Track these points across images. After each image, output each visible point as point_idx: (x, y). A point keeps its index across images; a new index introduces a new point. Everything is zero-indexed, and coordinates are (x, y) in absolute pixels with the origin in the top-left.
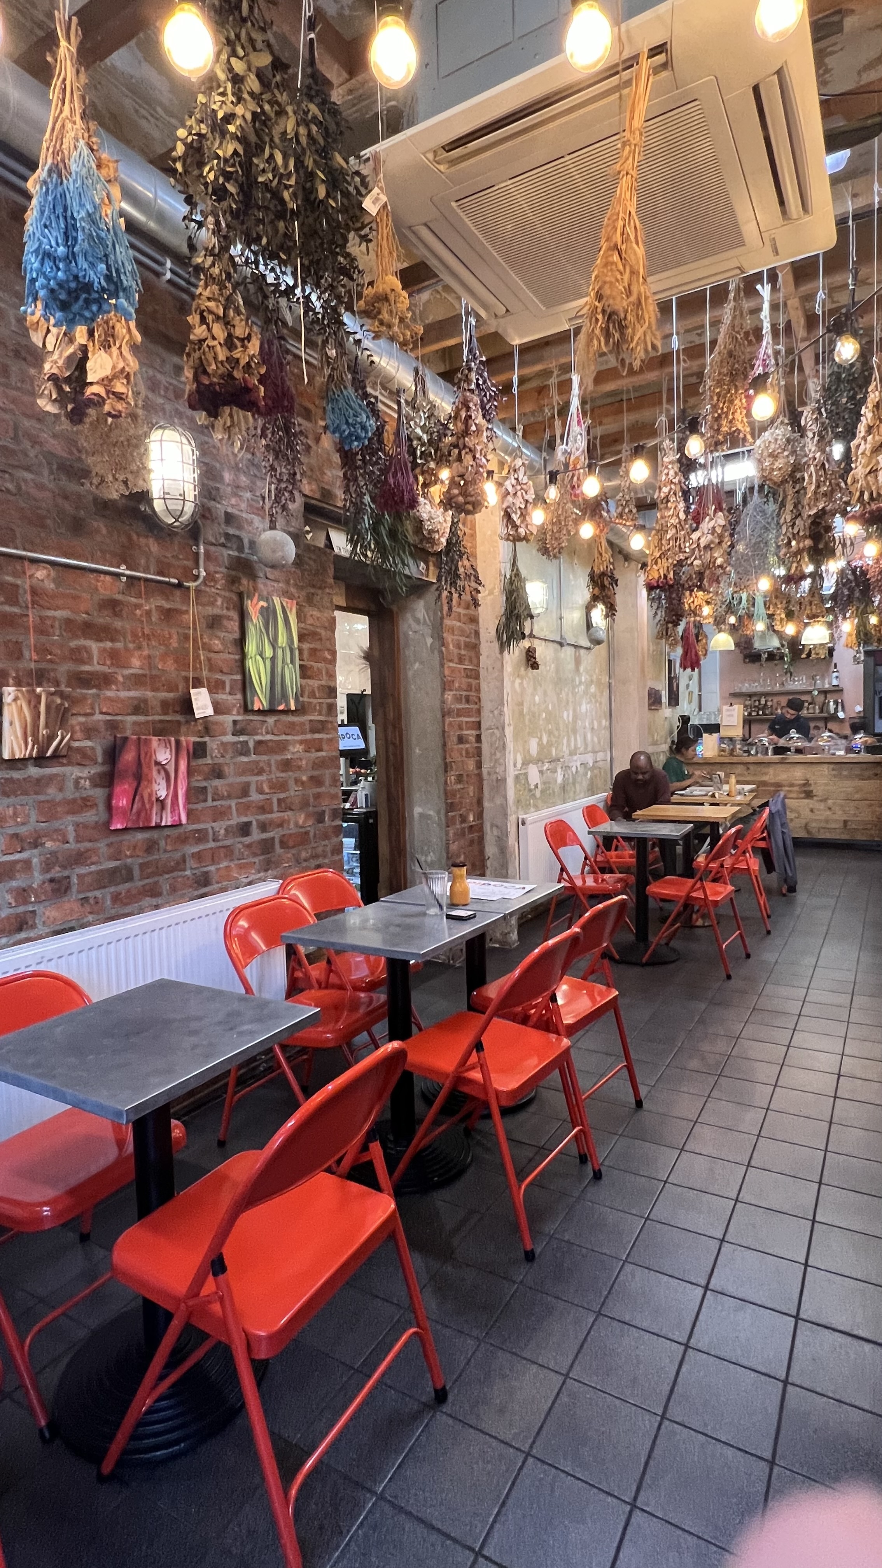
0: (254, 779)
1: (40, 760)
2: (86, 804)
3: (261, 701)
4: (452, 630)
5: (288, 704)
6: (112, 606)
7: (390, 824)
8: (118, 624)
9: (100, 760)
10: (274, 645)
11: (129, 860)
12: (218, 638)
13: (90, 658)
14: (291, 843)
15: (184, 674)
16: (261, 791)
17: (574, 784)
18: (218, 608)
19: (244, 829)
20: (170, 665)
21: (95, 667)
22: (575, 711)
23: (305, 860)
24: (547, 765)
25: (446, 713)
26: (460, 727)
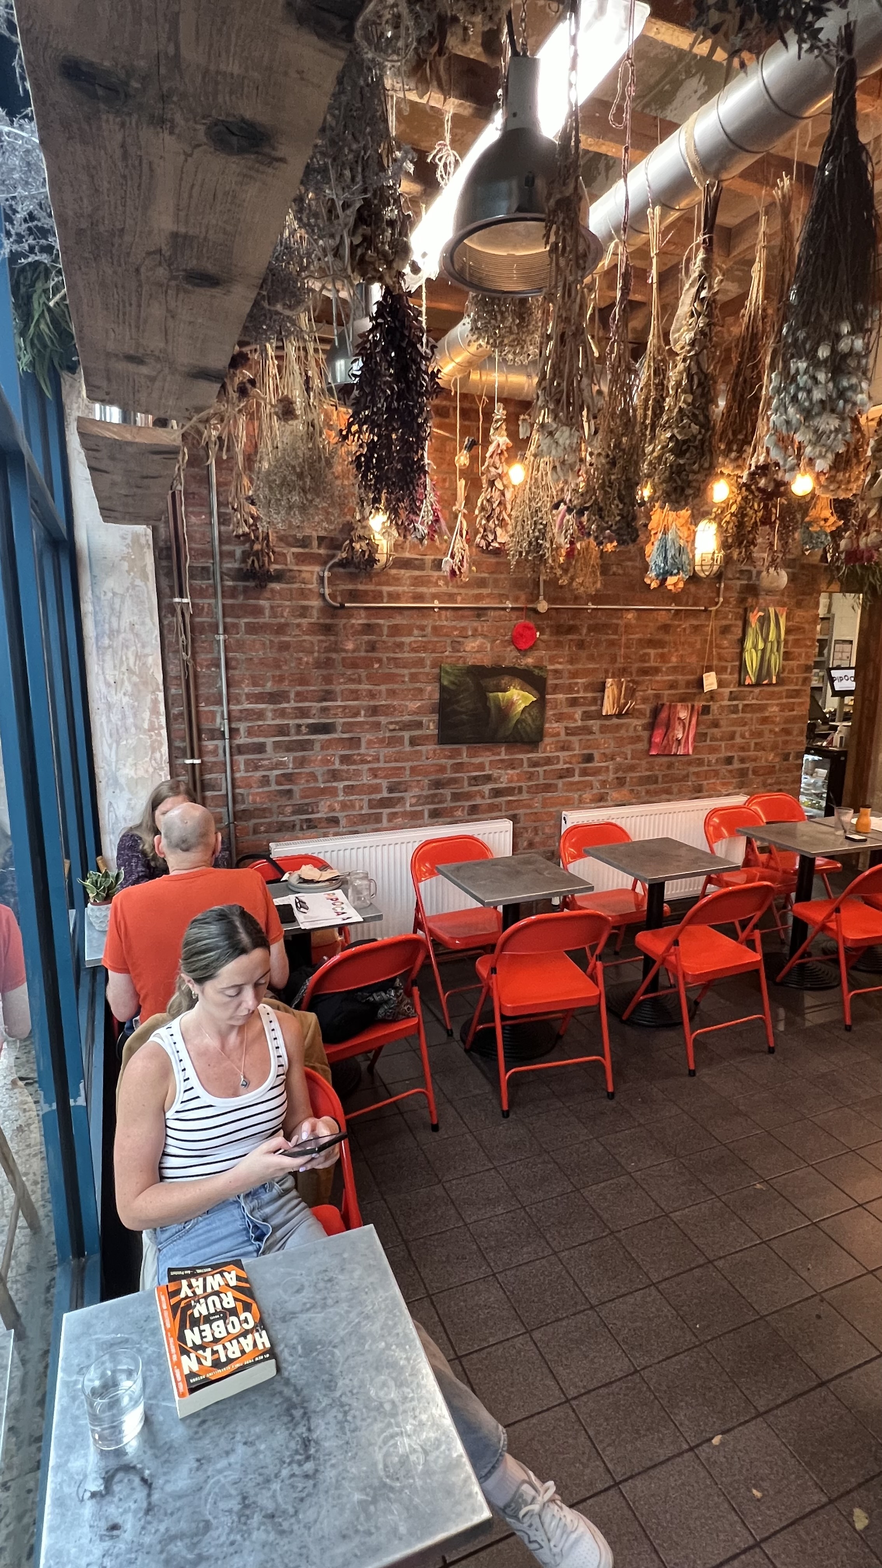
0: (739, 729)
1: (619, 715)
2: (638, 739)
3: (751, 679)
5: (771, 680)
6: (665, 628)
8: (667, 638)
9: (648, 715)
10: (765, 640)
11: (657, 772)
12: (727, 639)
13: (650, 659)
14: (761, 773)
15: (701, 664)
16: (743, 737)
18: (730, 619)
19: (729, 760)
20: (693, 660)
21: (652, 664)
23: (770, 785)
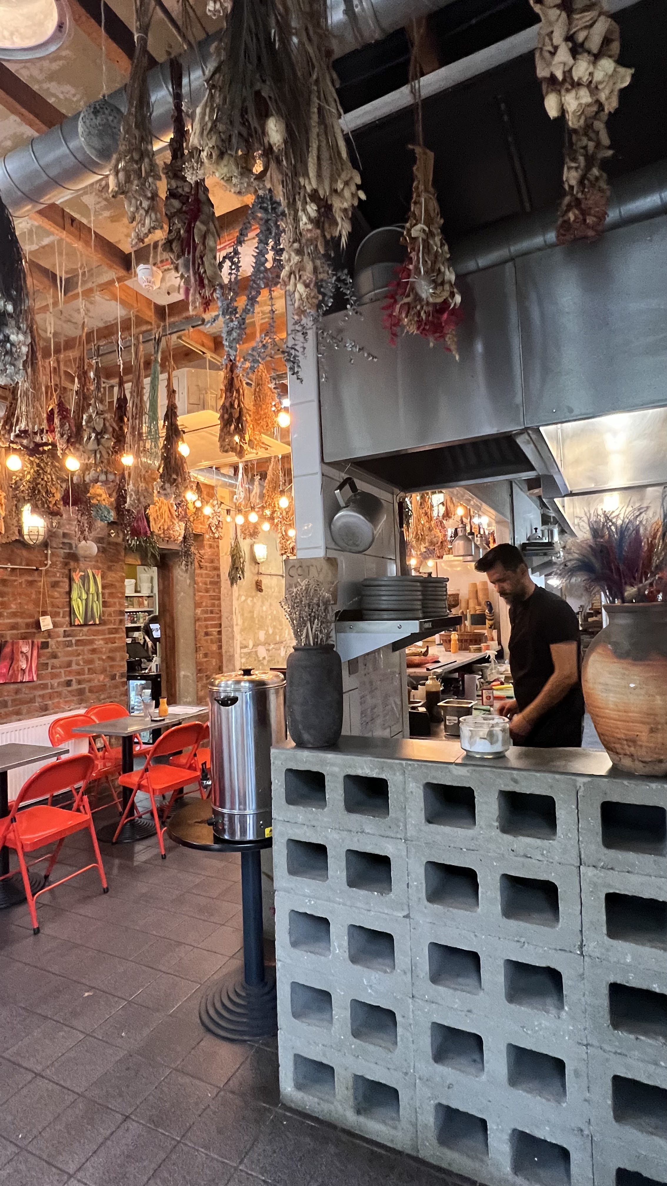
0: (74, 659)
3: (80, 620)
4: (201, 575)
5: (95, 621)
6: (3, 582)
7: (167, 682)
8: (6, 589)
10: (87, 592)
12: (57, 592)
14: (95, 690)
15: (38, 610)
16: (78, 664)
18: (58, 577)
19: (69, 683)
23: (104, 699)
24: (272, 646)
25: (197, 620)
26: (207, 627)
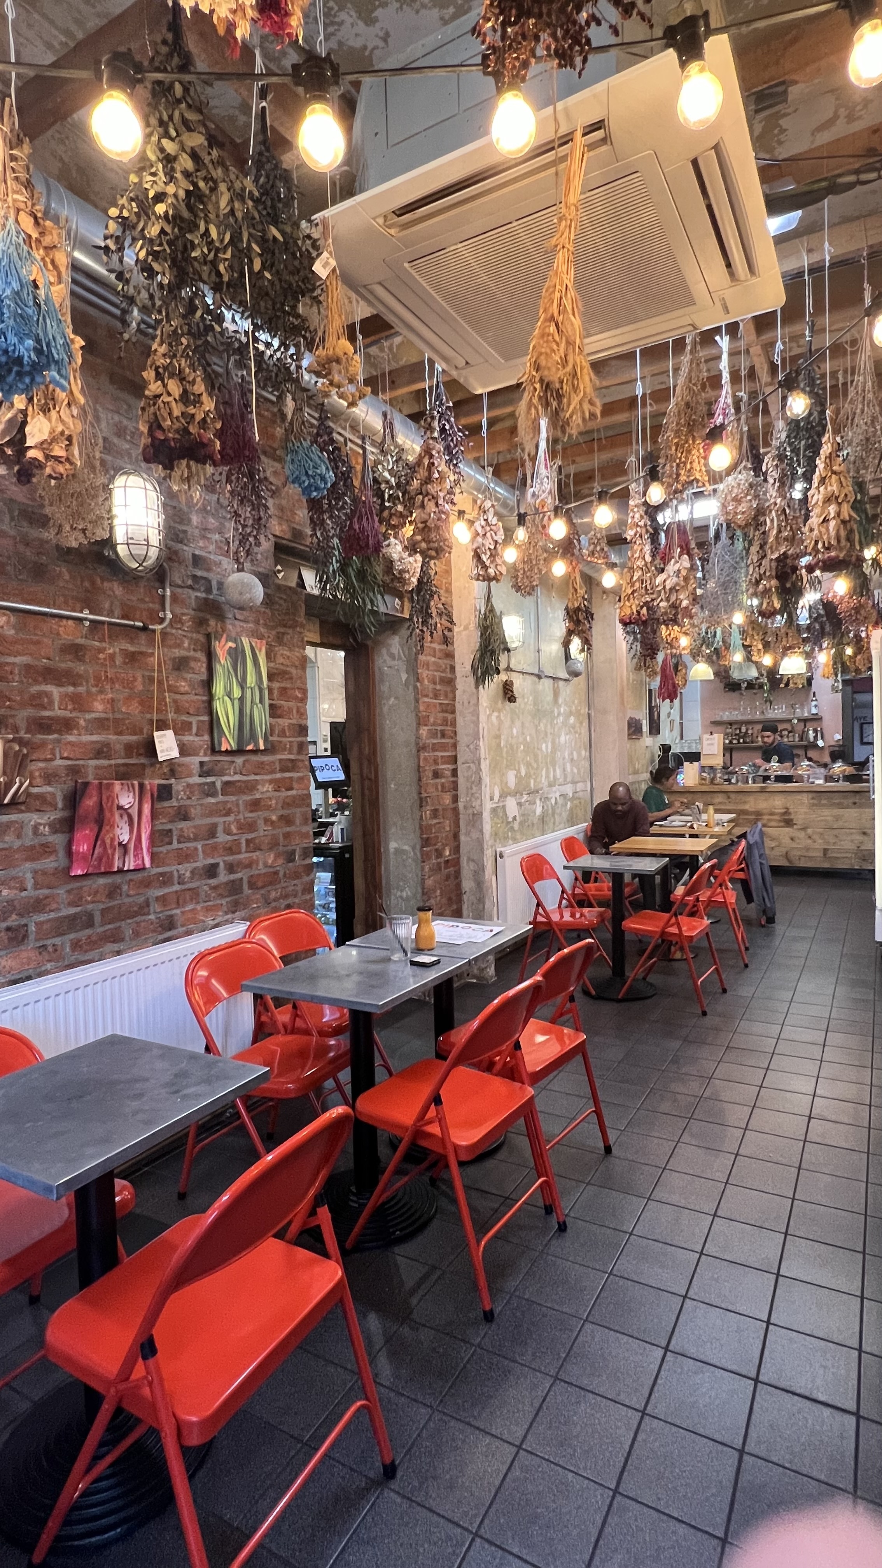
0: (222, 820)
2: (46, 850)
3: (229, 742)
4: (427, 665)
5: (257, 744)
6: (75, 651)
7: (366, 860)
8: (81, 668)
9: (60, 805)
10: (242, 685)
11: (90, 907)
12: (185, 680)
13: (51, 702)
14: (260, 884)
15: (148, 716)
16: (228, 832)
17: (553, 814)
18: (185, 650)
19: (211, 871)
20: (134, 709)
21: (57, 712)
22: (553, 743)
23: (275, 900)
24: (525, 797)
25: (421, 748)
26: (436, 762)
